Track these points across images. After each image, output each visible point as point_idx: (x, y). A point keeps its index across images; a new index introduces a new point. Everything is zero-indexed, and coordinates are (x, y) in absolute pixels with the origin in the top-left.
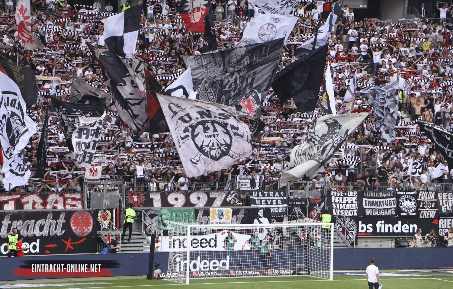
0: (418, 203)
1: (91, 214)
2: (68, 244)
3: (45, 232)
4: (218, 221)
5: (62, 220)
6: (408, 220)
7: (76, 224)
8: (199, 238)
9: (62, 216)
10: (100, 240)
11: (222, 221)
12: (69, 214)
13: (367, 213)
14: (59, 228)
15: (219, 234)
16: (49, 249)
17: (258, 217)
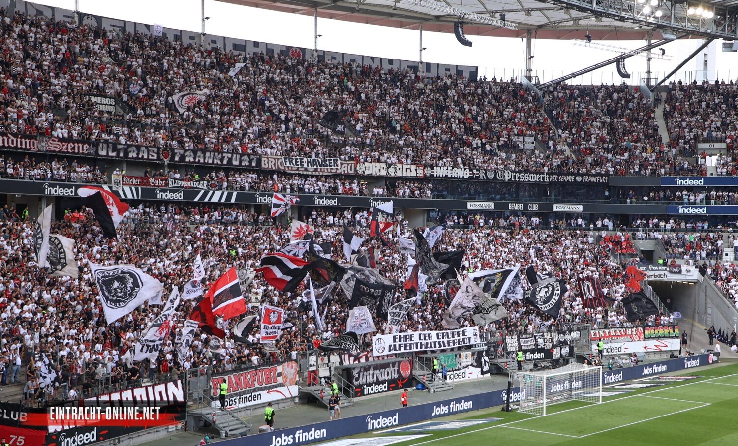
0: (544, 339)
1: (410, 363)
2: (400, 383)
3: (390, 377)
4: (465, 360)
5: (396, 368)
6: (540, 350)
7: (403, 369)
8: (458, 372)
9: (396, 365)
10: (414, 379)
11: (468, 360)
12: (399, 363)
13: (523, 348)
14: (396, 373)
15: (466, 369)
16: (392, 387)
17: (483, 356)
